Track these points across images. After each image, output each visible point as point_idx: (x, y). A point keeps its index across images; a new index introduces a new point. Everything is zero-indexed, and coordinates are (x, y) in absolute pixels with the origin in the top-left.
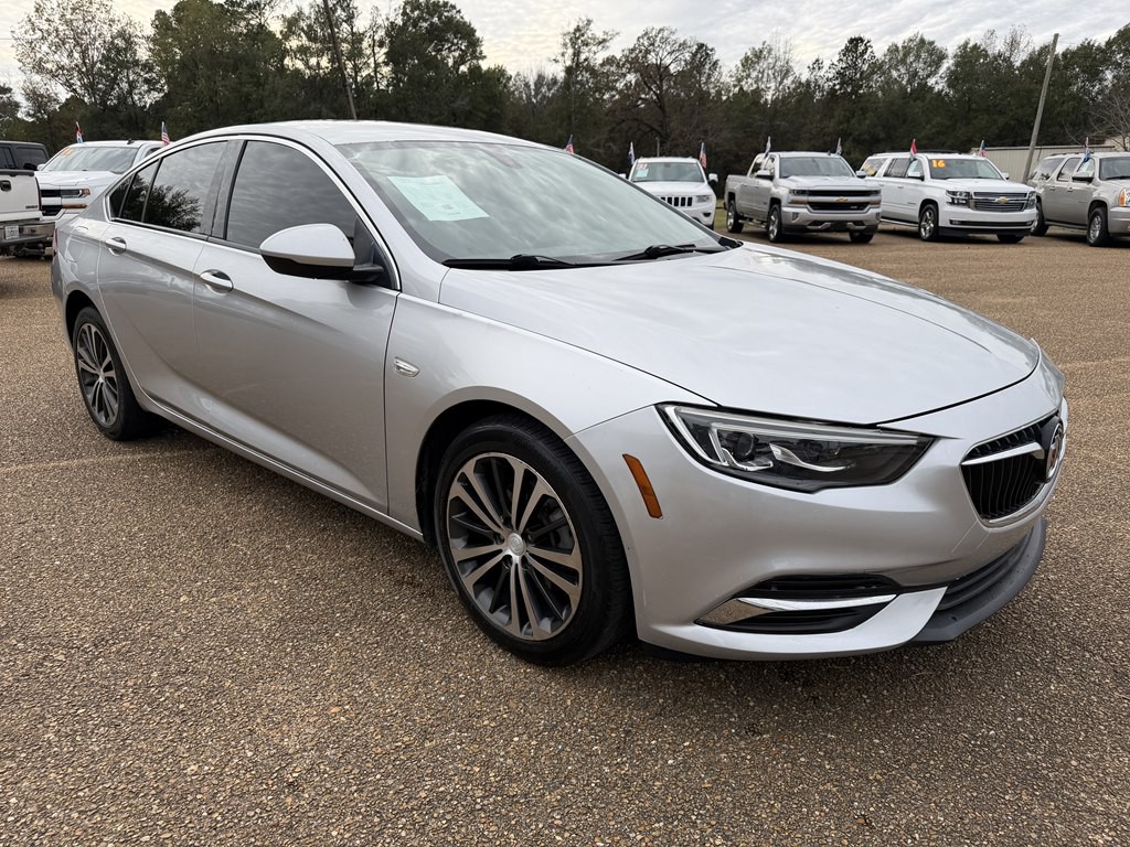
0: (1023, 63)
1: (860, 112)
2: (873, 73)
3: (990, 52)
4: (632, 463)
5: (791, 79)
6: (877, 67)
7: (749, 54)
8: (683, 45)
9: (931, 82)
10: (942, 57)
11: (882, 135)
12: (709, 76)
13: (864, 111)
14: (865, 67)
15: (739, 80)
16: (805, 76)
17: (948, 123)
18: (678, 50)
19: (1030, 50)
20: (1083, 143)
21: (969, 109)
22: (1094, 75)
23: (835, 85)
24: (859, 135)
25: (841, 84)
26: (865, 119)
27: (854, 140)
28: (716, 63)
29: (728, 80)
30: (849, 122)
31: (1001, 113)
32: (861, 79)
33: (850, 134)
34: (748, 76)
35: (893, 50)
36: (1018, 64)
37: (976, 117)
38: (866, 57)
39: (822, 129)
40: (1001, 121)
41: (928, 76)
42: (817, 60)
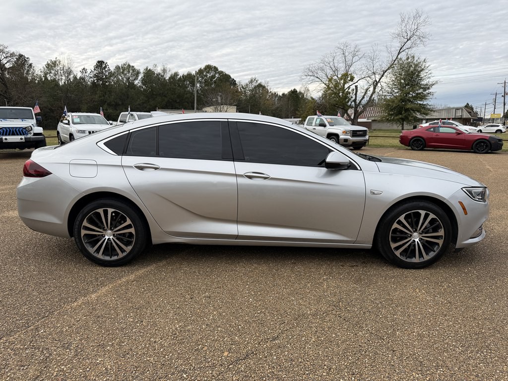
0: (170, 78)
1: (109, 93)
2: (111, 76)
3: (155, 73)
4: (461, 203)
5: (72, 76)
6: (111, 74)
7: (49, 62)
8: (12, 55)
9: (136, 82)
10: (138, 73)
11: (120, 103)
12: (28, 71)
13: (110, 92)
14: (107, 74)
15: (46, 74)
16: (79, 75)
17: (146, 99)
18: (10, 57)
19: (171, 73)
20: (194, 109)
21: (153, 94)
22: (193, 84)
23: (94, 80)
24: (110, 102)
25: (97, 80)
26: (111, 95)
27: (108, 104)
28: (31, 65)
29: (40, 73)
30: (104, 96)
31: (165, 96)
32: (106, 78)
33: (106, 102)
34: (51, 72)
35: (118, 68)
36: (167, 78)
37: (156, 98)
38: (106, 69)
39: (92, 99)
40: (166, 99)
41: (135, 80)
42: (84, 69)
